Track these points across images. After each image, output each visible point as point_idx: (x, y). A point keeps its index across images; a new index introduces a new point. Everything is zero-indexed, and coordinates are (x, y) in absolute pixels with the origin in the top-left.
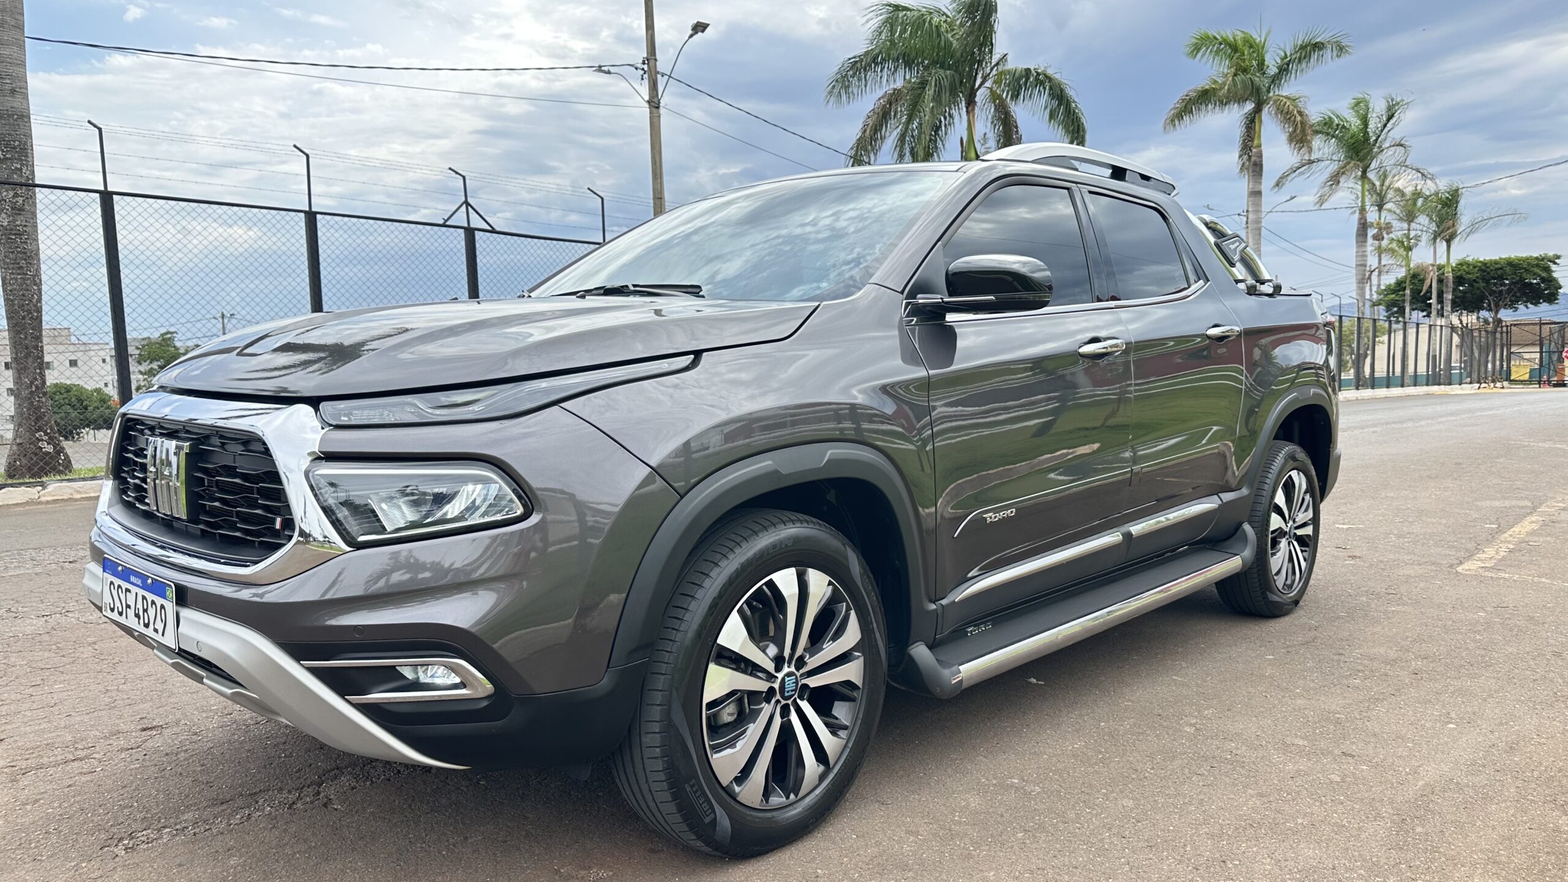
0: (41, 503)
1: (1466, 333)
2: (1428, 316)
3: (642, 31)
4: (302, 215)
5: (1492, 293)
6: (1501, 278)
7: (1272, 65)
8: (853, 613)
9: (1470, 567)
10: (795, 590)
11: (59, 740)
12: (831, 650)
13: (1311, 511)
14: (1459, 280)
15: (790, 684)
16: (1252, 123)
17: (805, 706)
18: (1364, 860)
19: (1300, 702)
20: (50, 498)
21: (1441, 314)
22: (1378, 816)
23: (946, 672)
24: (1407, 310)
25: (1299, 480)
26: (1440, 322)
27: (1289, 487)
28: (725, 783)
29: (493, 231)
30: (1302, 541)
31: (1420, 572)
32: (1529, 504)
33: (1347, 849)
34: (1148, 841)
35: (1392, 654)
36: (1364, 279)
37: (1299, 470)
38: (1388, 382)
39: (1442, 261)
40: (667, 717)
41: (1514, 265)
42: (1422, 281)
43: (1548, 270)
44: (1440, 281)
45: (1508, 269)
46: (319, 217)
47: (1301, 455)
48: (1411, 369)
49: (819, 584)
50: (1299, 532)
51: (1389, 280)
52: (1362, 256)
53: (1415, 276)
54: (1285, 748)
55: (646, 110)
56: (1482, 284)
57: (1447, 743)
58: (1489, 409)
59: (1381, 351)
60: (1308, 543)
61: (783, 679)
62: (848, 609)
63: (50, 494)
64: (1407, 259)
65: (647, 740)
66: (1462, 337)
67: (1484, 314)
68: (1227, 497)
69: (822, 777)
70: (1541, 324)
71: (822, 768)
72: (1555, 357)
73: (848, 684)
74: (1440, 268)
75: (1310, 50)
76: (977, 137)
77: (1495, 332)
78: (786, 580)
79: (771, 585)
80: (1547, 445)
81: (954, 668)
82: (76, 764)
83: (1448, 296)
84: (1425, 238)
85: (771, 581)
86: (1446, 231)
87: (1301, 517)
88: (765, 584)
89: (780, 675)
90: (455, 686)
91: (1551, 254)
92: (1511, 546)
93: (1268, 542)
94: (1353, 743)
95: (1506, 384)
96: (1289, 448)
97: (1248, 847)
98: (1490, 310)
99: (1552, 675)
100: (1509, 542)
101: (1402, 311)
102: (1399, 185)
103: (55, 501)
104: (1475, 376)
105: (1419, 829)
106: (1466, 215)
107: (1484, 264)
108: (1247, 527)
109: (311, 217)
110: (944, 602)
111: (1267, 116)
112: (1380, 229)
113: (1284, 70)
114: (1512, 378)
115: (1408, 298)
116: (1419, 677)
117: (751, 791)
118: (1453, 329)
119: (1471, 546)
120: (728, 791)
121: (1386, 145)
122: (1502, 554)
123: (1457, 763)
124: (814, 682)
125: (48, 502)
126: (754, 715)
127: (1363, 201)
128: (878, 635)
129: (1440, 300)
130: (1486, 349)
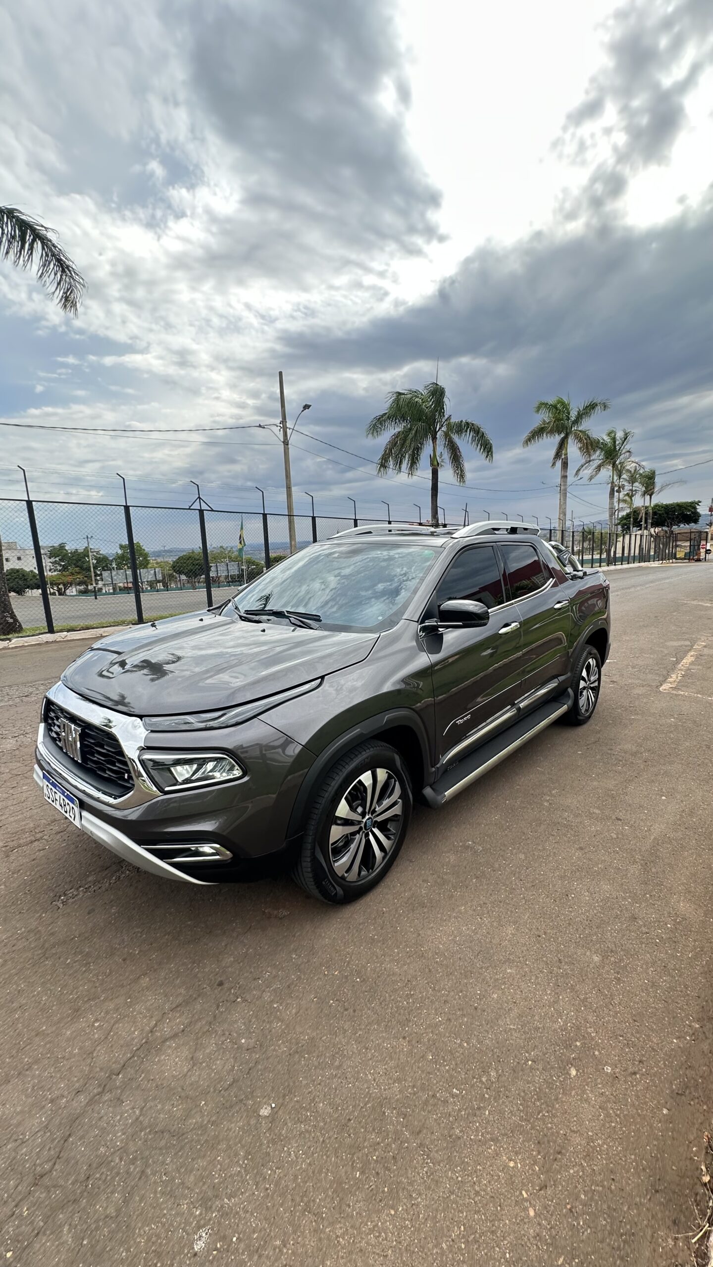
0: (9, 648)
1: (657, 537)
2: (641, 529)
3: (279, 395)
4: (123, 507)
5: (669, 518)
6: (674, 511)
7: (573, 415)
8: (397, 783)
9: (665, 687)
10: (371, 781)
11: (27, 827)
12: (386, 803)
13: (597, 675)
14: (655, 513)
15: (369, 822)
16: (562, 444)
17: (376, 830)
18: (630, 892)
19: (595, 783)
20: (13, 646)
21: (646, 528)
22: (635, 862)
23: (439, 798)
24: (631, 526)
25: (592, 662)
26: (646, 532)
27: (588, 668)
28: (340, 875)
29: (212, 510)
30: (592, 689)
31: (644, 691)
32: (689, 643)
33: (622, 884)
34: (532, 882)
35: (634, 749)
36: (612, 514)
37: (592, 658)
38: (622, 560)
39: (647, 504)
40: (313, 854)
41: (680, 506)
42: (638, 514)
43: (695, 508)
44: (646, 514)
45: (677, 508)
46: (130, 508)
47: (595, 651)
48: (632, 554)
49: (382, 774)
50: (592, 686)
51: (624, 513)
52: (612, 503)
53: (635, 512)
54: (591, 815)
55: (282, 446)
56: (665, 515)
57: (662, 810)
58: (668, 578)
59: (619, 545)
60: (596, 690)
61: (366, 822)
62: (395, 781)
63: (13, 644)
64: (631, 503)
65: (304, 864)
66: (655, 541)
67: (665, 528)
68: (561, 678)
69: (384, 858)
70: (691, 532)
71: (383, 854)
72: (696, 547)
73: (396, 816)
74: (646, 507)
75: (592, 407)
76: (438, 454)
77: (669, 537)
78: (366, 778)
79: (360, 782)
80: (695, 603)
81: (443, 795)
82: (36, 843)
83: (650, 521)
84: (640, 493)
85: (360, 780)
86: (649, 490)
87: (592, 679)
88: (358, 782)
89: (364, 820)
90: (212, 854)
91: (697, 500)
92: (683, 673)
93: (578, 693)
94: (620, 811)
95: (674, 560)
96: (589, 648)
97: (577, 885)
98: (668, 527)
99: (707, 761)
100: (682, 670)
101: (629, 528)
102: (628, 467)
103: (16, 647)
104: (660, 557)
105: (653, 870)
106: (658, 480)
107: (667, 505)
108: (570, 690)
109: (127, 508)
110: (438, 766)
111: (571, 440)
112: (619, 487)
113: (580, 417)
114: (678, 556)
115: (632, 522)
116: (647, 764)
117: (352, 876)
118: (652, 536)
119: (665, 673)
120: (343, 878)
121: (624, 451)
122: (679, 678)
123: (667, 823)
124: (379, 819)
125: (12, 648)
126: (352, 840)
127: (613, 479)
128: (409, 790)
129: (646, 522)
130: (666, 545)
